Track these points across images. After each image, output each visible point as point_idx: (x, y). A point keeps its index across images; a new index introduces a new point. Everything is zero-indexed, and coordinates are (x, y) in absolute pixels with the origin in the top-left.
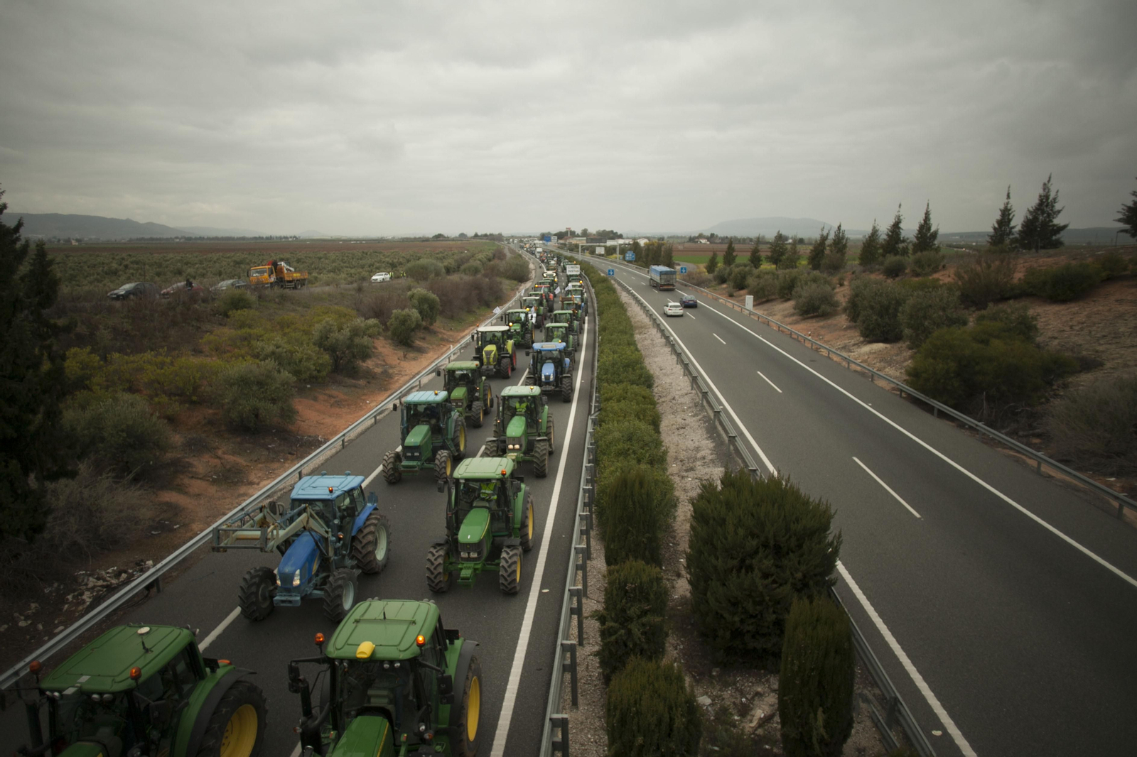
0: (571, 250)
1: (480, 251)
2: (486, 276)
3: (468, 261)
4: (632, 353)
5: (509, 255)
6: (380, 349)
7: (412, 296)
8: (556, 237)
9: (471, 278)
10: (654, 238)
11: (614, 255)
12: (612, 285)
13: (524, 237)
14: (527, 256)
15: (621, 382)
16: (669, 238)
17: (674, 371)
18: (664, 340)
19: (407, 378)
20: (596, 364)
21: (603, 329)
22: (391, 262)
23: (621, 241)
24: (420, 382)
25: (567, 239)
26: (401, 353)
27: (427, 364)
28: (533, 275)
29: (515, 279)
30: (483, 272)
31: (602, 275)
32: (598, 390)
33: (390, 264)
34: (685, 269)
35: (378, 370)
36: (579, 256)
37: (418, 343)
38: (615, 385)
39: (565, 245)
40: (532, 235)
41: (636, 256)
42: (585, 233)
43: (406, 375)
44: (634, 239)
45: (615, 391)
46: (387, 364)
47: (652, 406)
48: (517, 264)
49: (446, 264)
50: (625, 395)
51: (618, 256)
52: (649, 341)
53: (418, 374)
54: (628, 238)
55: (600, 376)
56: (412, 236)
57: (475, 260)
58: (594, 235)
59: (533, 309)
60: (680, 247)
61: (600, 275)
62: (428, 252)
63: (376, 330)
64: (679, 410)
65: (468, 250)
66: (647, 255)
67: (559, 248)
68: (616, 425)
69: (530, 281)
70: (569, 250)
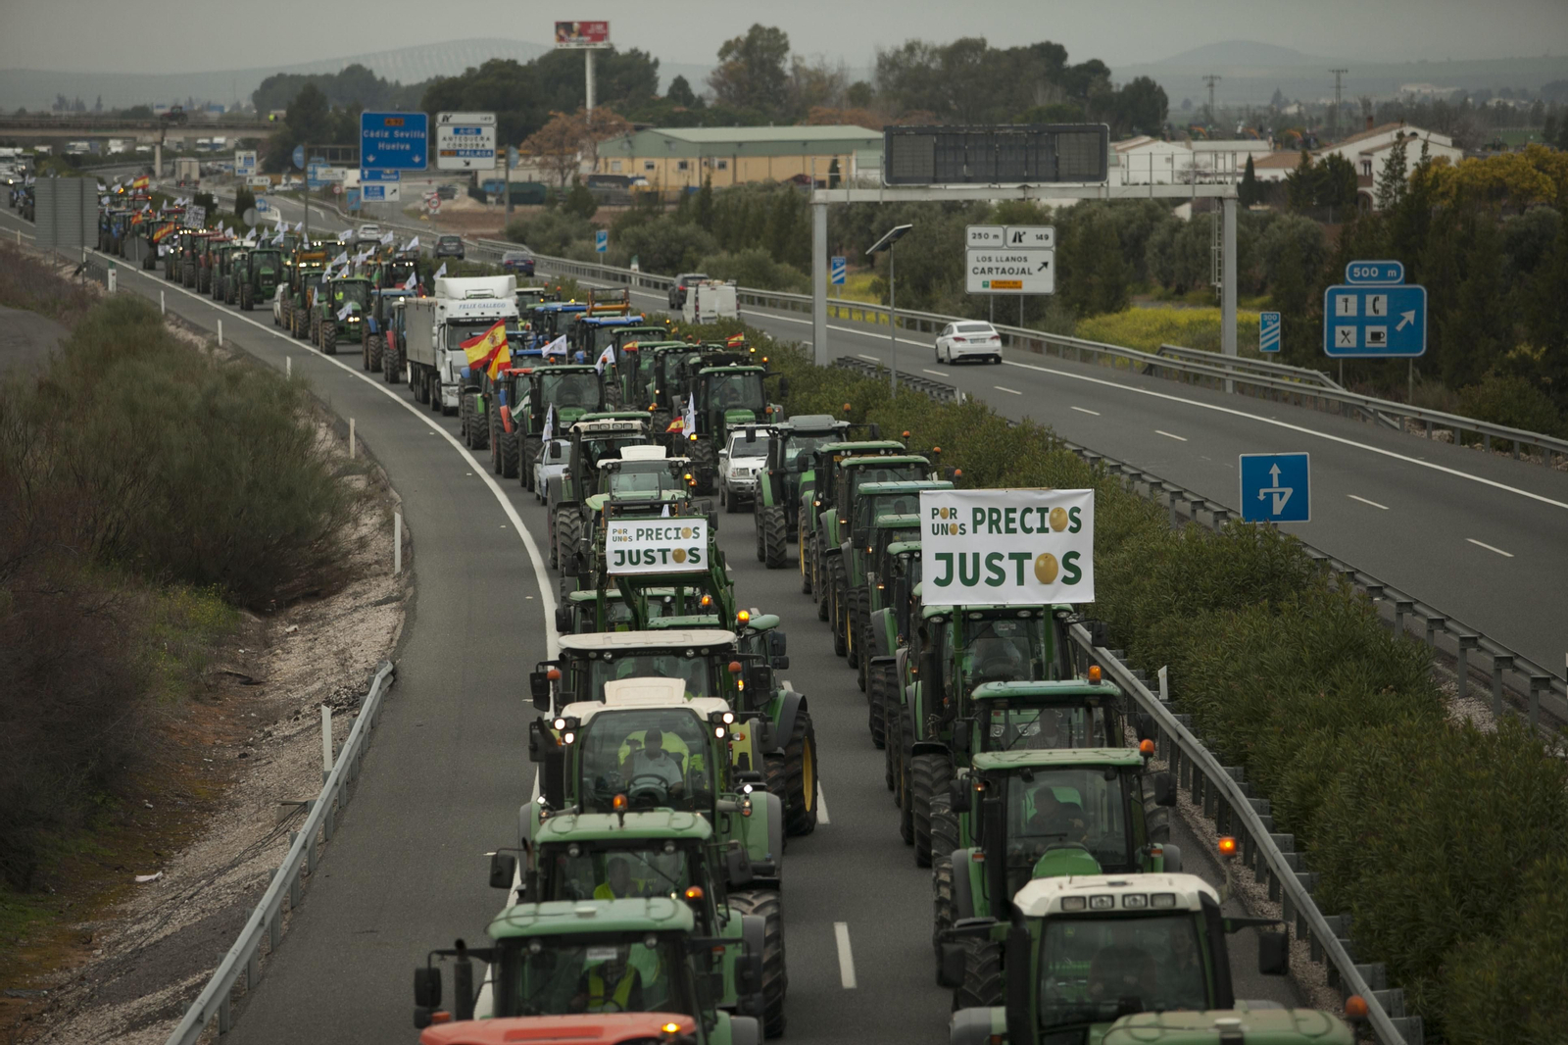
8: (487, 122)
25: (563, 147)
41: (1440, 309)
42: (757, 74)
44: (1298, 136)
51: (1226, 313)
67: (517, 236)
69: (356, 587)
70: (644, 267)
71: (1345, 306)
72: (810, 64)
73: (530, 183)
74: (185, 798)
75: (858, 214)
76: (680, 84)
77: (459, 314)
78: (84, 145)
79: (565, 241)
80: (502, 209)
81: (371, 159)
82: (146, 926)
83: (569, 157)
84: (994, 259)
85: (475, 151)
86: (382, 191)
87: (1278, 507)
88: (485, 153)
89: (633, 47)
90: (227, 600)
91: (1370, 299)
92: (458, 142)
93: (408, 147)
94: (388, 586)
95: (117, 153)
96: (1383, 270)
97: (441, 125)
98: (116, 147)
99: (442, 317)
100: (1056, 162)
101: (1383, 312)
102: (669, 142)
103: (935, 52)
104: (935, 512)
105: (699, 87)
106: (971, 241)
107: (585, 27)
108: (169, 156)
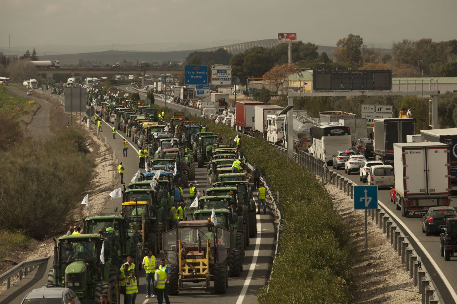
75: (358, 100)
81: (188, 81)
83: (280, 80)
84: (371, 116)
85: (224, 79)
86: (203, 92)
87: (367, 204)
88: (228, 79)
89: (309, 42)
92: (218, 75)
93: (201, 77)
95: (131, 79)
97: (213, 69)
98: (131, 77)
100: (374, 83)
105: (330, 56)
106: (363, 110)
107: (288, 35)
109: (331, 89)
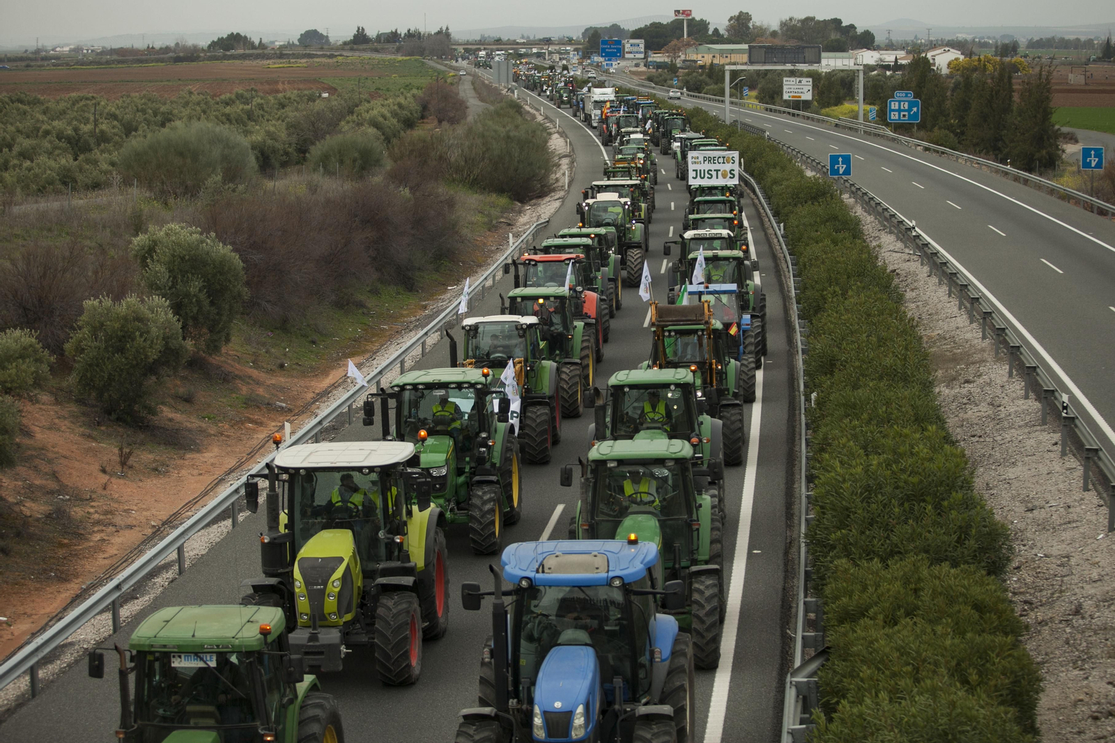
0: (695, 87)
1: (375, 94)
2: (399, 177)
3: (333, 126)
4: (933, 449)
5: (475, 105)
6: (41, 436)
7: (149, 252)
8: (641, 43)
9: (348, 186)
10: (984, 45)
11: (847, 106)
12: (844, 207)
13: (531, 43)
14: (538, 108)
15: (895, 552)
16: (1033, 45)
17: (1077, 511)
18: (1037, 405)
19: (132, 537)
20: (802, 490)
21: (824, 366)
22: (69, 131)
23: (869, 57)
24: (180, 550)
25: (676, 50)
26: (110, 451)
27: (201, 488)
28: (562, 175)
29: (500, 191)
30: (388, 165)
31: (809, 174)
32: (816, 582)
33: (69, 140)
34: (1098, 154)
35: (35, 509)
36: (725, 110)
37: (168, 414)
38: (876, 564)
39: (672, 68)
40: (555, 36)
41: (925, 107)
42: (741, 27)
43: (130, 527)
44: (916, 50)
45: (877, 586)
46: (63, 489)
47: (1010, 639)
48: (508, 138)
49: (258, 137)
50: (911, 599)
51: (859, 107)
52: (984, 409)
53: (171, 522)
54: (890, 46)
55: (820, 535)
56: (140, 45)
57: (359, 124)
58: (774, 34)
59: (508, 374)
60: (1076, 78)
61: (801, 173)
62: (195, 98)
63: (28, 367)
64: (1095, 651)
65: (331, 90)
66: (964, 106)
67: (650, 79)
68: (885, 705)
69: (553, 194)
70: (688, 90)
71: (894, 106)
72: (758, 24)
73: (665, 62)
74: (474, 262)
76: (716, 30)
77: (597, 99)
78: (524, 50)
79: (666, 81)
80: (654, 70)
81: (606, 54)
82: (444, 303)
83: (677, 54)
84: (792, 89)
85: (637, 52)
86: (612, 64)
87: (841, 171)
88: (641, 53)
90: (510, 198)
91: (902, 103)
92: (631, 49)
93: (616, 51)
94: (562, 194)
96: (906, 95)
97: (627, 43)
98: (535, 50)
99: (593, 100)
100: (804, 57)
101: (906, 108)
102: (709, 49)
103: (798, 21)
104: (692, 158)
105: (722, 32)
106: (785, 83)
107: (684, 12)
108: (550, 53)
109: (765, 63)
